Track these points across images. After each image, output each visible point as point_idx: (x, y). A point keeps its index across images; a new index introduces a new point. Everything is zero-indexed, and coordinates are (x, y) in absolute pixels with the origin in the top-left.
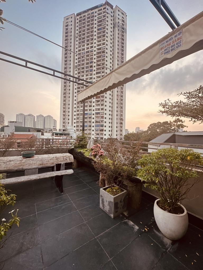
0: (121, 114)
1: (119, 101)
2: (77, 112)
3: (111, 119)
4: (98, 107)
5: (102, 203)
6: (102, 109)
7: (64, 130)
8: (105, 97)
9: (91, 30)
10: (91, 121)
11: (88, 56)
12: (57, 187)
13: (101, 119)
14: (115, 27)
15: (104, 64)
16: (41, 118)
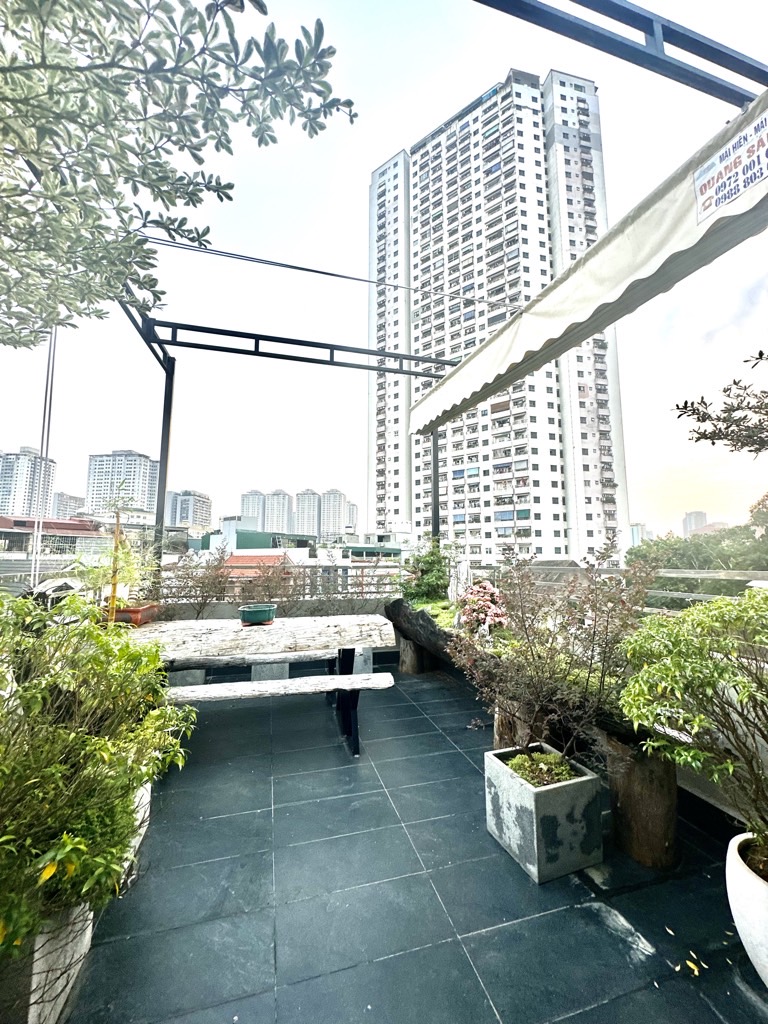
0: (602, 463)
1: (591, 408)
2: (424, 469)
3: (560, 485)
4: (506, 443)
5: (493, 810)
6: (520, 450)
7: (381, 539)
8: (527, 403)
9: (461, 183)
10: (478, 499)
11: (455, 269)
12: (343, 733)
13: (517, 487)
14: (554, 141)
15: (517, 282)
16: (309, 500)
